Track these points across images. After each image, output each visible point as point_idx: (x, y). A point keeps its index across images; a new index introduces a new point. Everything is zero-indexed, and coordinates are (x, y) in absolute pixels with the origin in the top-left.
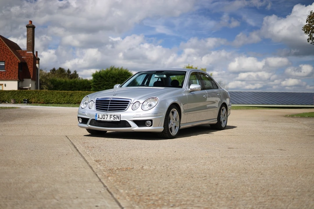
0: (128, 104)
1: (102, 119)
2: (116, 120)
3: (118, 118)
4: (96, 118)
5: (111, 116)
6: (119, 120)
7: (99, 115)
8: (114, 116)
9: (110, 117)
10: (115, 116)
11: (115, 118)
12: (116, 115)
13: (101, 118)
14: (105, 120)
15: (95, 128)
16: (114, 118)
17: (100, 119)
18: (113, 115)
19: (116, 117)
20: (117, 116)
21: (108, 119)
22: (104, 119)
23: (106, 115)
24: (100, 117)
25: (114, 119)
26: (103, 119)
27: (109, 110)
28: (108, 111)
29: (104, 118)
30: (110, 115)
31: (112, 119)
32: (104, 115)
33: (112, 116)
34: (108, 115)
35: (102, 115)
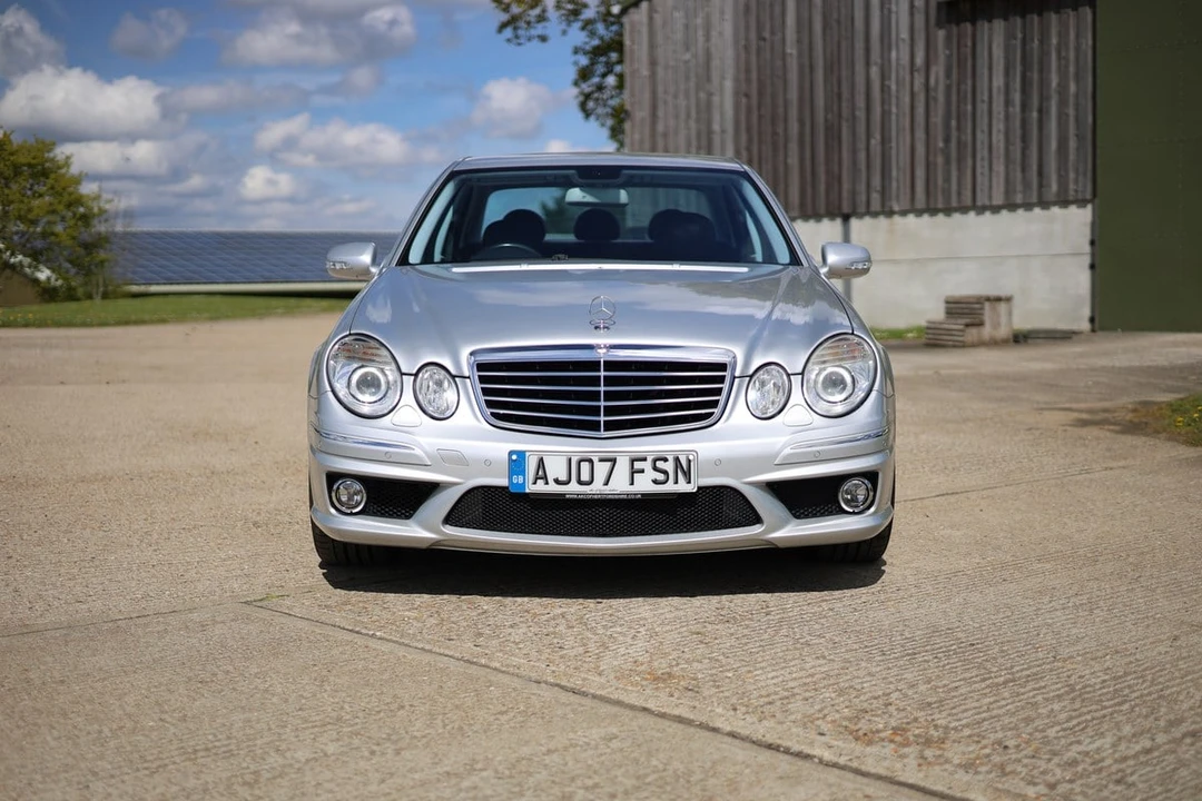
0: (721, 380)
1: (573, 488)
2: (670, 487)
3: (687, 475)
4: (518, 479)
5: (638, 465)
6: (691, 488)
7: (541, 460)
8: (660, 464)
9: (633, 472)
10: (666, 460)
11: (665, 472)
12: (671, 458)
13: (563, 477)
14: (597, 488)
15: (486, 542)
16: (661, 477)
17: (553, 488)
18: (650, 459)
19: (669, 466)
20: (677, 460)
21: (620, 485)
22: (590, 482)
23: (601, 460)
24: (556, 469)
25: (655, 482)
26: (580, 482)
27: (610, 426)
28: (603, 434)
29: (585, 477)
30: (633, 461)
31: (645, 484)
32: (591, 461)
33: (647, 465)
34: (614, 461)
35: (570, 460)
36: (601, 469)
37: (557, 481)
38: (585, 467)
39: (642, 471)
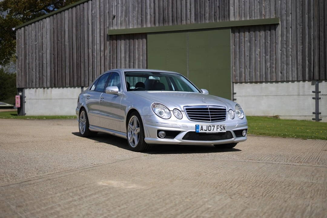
0: (225, 112)
1: (208, 131)
2: (222, 131)
3: (225, 129)
4: (198, 130)
5: (218, 127)
6: (225, 131)
7: (202, 126)
8: (221, 127)
10: (222, 126)
13: (206, 129)
14: (212, 131)
16: (221, 129)
20: (223, 126)
21: (215, 131)
23: (212, 126)
24: (205, 128)
25: (220, 130)
26: (209, 130)
27: (212, 120)
29: (210, 129)
30: (217, 126)
32: (211, 126)
33: (219, 127)
34: (214, 126)
35: (207, 126)
36: (212, 128)
37: (205, 130)
38: (210, 127)
39: (218, 128)
